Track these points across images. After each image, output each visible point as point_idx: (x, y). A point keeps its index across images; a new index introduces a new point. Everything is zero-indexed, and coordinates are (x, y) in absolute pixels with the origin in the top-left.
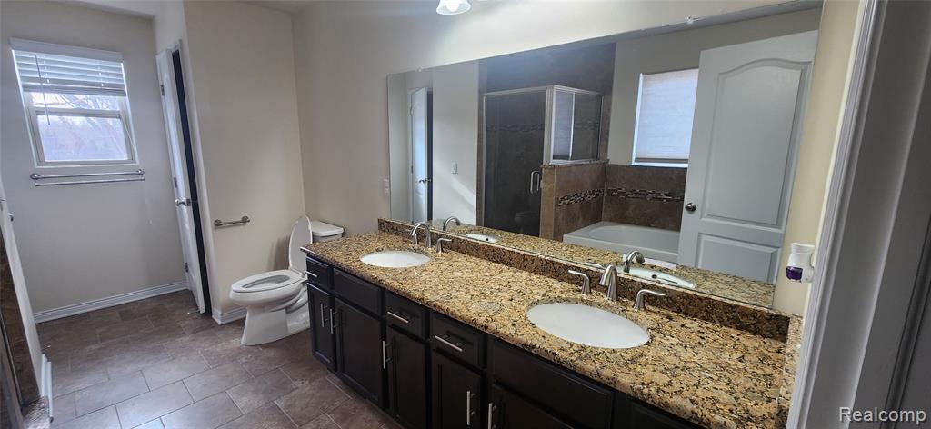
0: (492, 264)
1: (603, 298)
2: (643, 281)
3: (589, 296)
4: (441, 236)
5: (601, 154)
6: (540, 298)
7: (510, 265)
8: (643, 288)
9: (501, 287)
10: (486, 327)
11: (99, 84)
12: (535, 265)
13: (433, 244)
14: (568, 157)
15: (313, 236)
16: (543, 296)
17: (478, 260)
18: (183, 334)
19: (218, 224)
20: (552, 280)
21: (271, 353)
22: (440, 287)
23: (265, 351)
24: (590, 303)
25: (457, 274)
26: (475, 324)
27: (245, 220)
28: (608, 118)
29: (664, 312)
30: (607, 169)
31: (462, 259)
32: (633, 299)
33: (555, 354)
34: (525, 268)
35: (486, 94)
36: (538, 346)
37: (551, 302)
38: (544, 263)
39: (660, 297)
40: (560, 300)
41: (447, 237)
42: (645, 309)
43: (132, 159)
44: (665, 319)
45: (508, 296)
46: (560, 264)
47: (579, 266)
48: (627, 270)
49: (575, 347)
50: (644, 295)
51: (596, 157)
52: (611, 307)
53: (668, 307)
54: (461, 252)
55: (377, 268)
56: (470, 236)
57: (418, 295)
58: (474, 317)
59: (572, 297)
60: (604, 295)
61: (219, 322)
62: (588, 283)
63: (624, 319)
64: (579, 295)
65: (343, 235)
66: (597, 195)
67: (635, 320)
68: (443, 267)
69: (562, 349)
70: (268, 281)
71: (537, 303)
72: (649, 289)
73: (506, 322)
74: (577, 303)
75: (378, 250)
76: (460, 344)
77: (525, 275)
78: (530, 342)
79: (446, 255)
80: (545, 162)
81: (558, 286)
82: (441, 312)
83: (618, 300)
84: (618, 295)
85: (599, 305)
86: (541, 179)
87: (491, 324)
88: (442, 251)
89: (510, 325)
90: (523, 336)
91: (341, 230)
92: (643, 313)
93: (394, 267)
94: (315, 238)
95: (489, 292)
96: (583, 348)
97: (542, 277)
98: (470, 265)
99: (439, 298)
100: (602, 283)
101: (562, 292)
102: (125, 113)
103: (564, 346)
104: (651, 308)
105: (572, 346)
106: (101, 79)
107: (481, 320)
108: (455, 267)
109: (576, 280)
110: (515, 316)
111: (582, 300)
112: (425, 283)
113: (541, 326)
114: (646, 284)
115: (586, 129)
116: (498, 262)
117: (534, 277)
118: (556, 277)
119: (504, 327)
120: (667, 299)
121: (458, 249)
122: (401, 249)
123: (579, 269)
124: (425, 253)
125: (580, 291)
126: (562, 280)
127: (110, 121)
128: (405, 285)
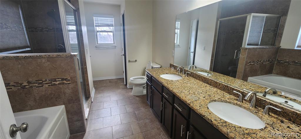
0: (204, 84)
1: (248, 105)
2: (271, 102)
3: (241, 103)
4: (188, 71)
5: (276, 44)
6: (217, 99)
7: (211, 85)
8: (270, 105)
9: (203, 92)
10: (189, 105)
11: (108, 24)
12: (220, 86)
13: (185, 74)
14: (258, 44)
15: (152, 67)
16: (219, 99)
17: (199, 81)
18: (120, 89)
19: (129, 61)
20: (227, 94)
21: (138, 98)
22: (180, 88)
23: (136, 98)
24: (240, 106)
25: (189, 85)
26: (186, 103)
27: (136, 61)
28: (283, 27)
29: (280, 118)
30: (279, 51)
31: (193, 80)
32: (264, 109)
33: (211, 121)
34: (216, 87)
35: (220, 19)
36: (206, 116)
37: (222, 102)
38: (224, 86)
39: (279, 111)
40: (226, 102)
41: (190, 72)
42: (269, 115)
43: (114, 43)
44: (279, 122)
45: (204, 96)
46: (231, 88)
47: (239, 90)
48: (265, 96)
49: (222, 121)
50: (270, 108)
51: (273, 44)
52: (250, 110)
53: (283, 116)
54: (194, 78)
55: (163, 79)
56: (198, 72)
57: (171, 89)
58: (187, 100)
59: (233, 102)
60: (249, 104)
61: (128, 88)
62: (241, 98)
63: (256, 116)
64: (236, 102)
65: (161, 67)
66: (271, 62)
67: (261, 118)
68: (185, 81)
69: (216, 120)
70: (140, 79)
71: (215, 101)
72: (273, 106)
73: (198, 105)
74: (234, 105)
75: (167, 73)
76: (182, 108)
77: (215, 89)
78: (203, 114)
79: (188, 78)
80: (243, 46)
81: (227, 96)
82: (177, 96)
83: (255, 108)
84: (256, 105)
85: (245, 108)
86: (240, 53)
87: (192, 104)
88: (187, 76)
89: (198, 106)
90: (202, 111)
91: (160, 66)
92: (267, 116)
93: (168, 79)
94: (152, 68)
95: (197, 93)
96: (226, 122)
97: (222, 91)
98: (195, 82)
99: (178, 91)
100: (246, 98)
101: (228, 99)
102: (113, 31)
103: (217, 119)
104: (273, 115)
105: (221, 120)
106: (109, 23)
107: (188, 102)
108: (189, 82)
109: (237, 95)
110: (203, 103)
111: (237, 104)
112: (176, 86)
113: (211, 109)
114: (272, 103)
115: (270, 32)
116: (206, 83)
117: (219, 91)
118: (228, 93)
119: (196, 106)
120: (283, 113)
121: (193, 77)
122: (174, 74)
123: (239, 91)
124: (181, 76)
125: (237, 100)
126: (231, 94)
127: (109, 33)
128: (169, 85)
